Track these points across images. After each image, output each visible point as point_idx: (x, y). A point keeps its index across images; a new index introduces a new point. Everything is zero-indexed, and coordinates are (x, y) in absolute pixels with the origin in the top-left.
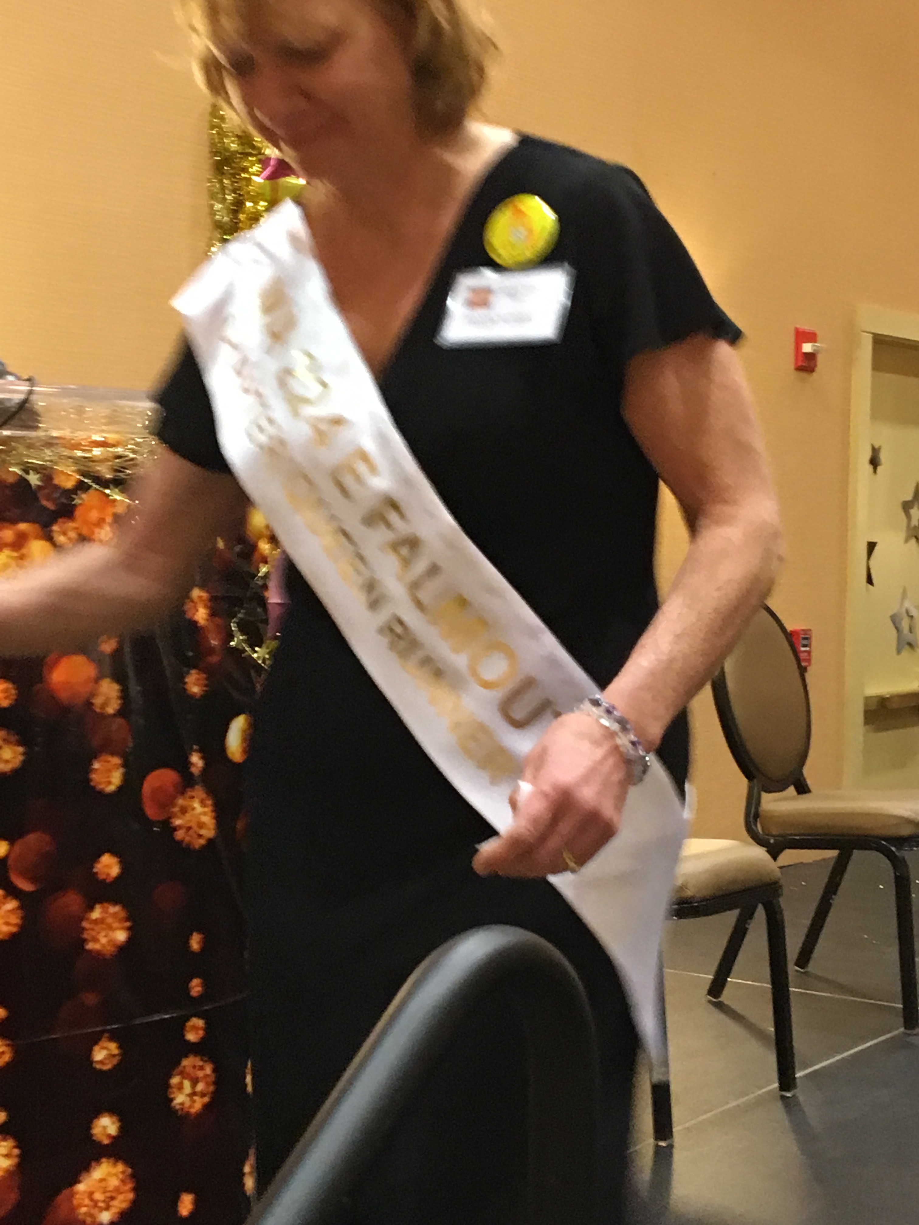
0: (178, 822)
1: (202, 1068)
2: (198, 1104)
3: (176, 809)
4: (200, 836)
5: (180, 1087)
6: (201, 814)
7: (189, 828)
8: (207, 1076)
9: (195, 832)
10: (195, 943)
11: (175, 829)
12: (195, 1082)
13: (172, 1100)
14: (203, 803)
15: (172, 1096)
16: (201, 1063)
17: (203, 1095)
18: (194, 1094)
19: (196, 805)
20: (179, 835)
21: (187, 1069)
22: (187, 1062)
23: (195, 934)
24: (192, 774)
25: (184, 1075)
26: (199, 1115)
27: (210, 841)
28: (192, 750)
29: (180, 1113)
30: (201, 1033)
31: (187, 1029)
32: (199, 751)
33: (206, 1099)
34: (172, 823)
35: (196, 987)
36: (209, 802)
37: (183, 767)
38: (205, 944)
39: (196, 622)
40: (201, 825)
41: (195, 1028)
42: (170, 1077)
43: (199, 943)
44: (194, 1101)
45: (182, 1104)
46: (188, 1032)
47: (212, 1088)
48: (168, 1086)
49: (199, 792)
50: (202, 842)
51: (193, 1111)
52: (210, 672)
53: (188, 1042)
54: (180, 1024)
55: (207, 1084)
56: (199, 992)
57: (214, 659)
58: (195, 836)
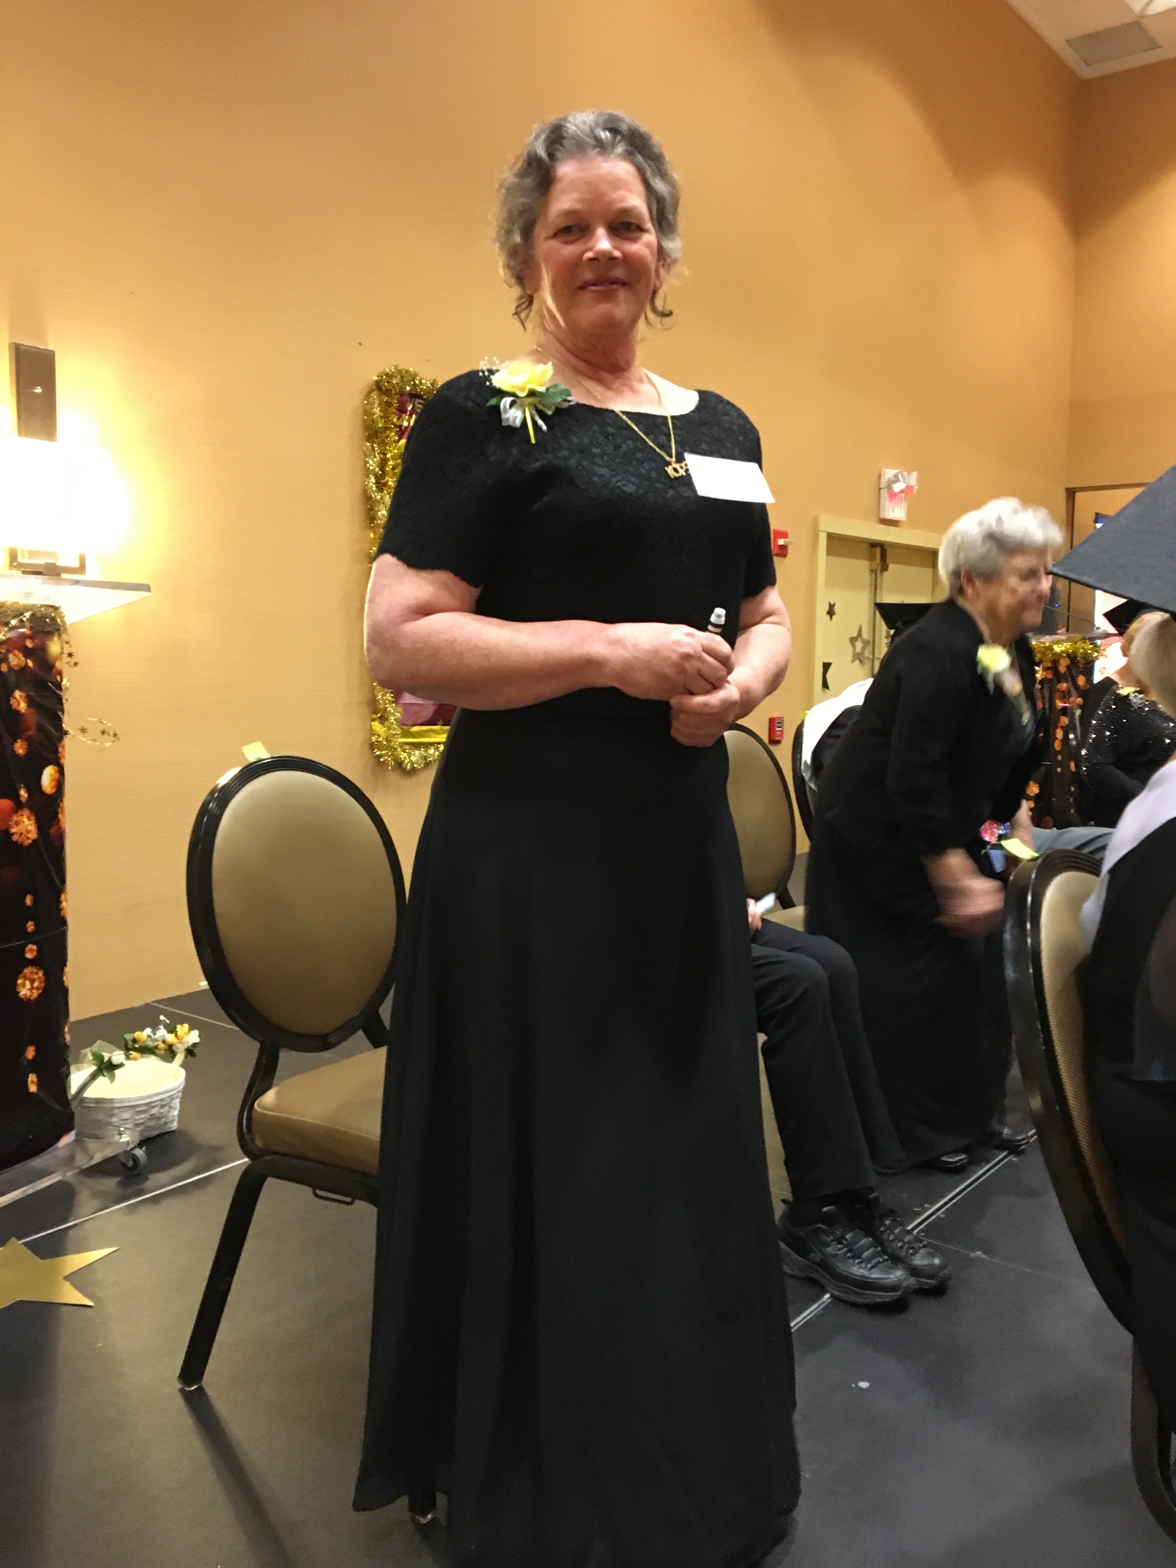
0: (13, 830)
1: (37, 973)
2: (35, 993)
3: (11, 823)
4: (28, 838)
5: (24, 985)
6: (28, 825)
7: (21, 834)
8: (39, 978)
9: (25, 836)
10: (29, 901)
11: (12, 834)
12: (32, 982)
13: (19, 993)
14: (29, 819)
15: (19, 991)
16: (36, 971)
17: (38, 989)
18: (32, 988)
19: (25, 820)
20: (15, 838)
21: (28, 974)
22: (27, 971)
23: (28, 896)
24: (21, 802)
25: (25, 978)
26: (37, 999)
27: (34, 841)
28: (20, 787)
29: (24, 1000)
30: (35, 953)
31: (26, 951)
32: (25, 787)
33: (40, 991)
34: (10, 831)
35: (30, 926)
36: (33, 818)
37: (16, 797)
38: (35, 902)
39: (19, 711)
40: (28, 832)
41: (31, 950)
42: (17, 979)
43: (30, 901)
44: (33, 993)
45: (25, 995)
46: (27, 953)
47: (43, 985)
48: (16, 985)
49: (26, 812)
50: (30, 841)
51: (32, 998)
52: (30, 741)
53: (28, 959)
54: (22, 950)
55: (40, 982)
56: (32, 929)
57: (32, 733)
58: (25, 838)
